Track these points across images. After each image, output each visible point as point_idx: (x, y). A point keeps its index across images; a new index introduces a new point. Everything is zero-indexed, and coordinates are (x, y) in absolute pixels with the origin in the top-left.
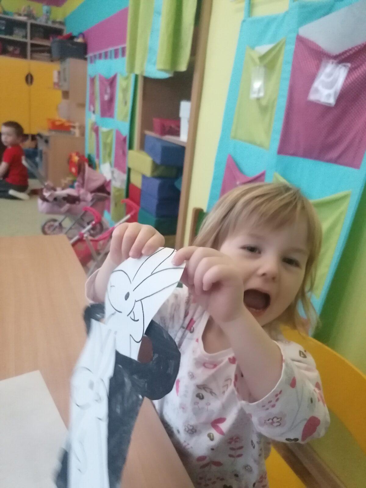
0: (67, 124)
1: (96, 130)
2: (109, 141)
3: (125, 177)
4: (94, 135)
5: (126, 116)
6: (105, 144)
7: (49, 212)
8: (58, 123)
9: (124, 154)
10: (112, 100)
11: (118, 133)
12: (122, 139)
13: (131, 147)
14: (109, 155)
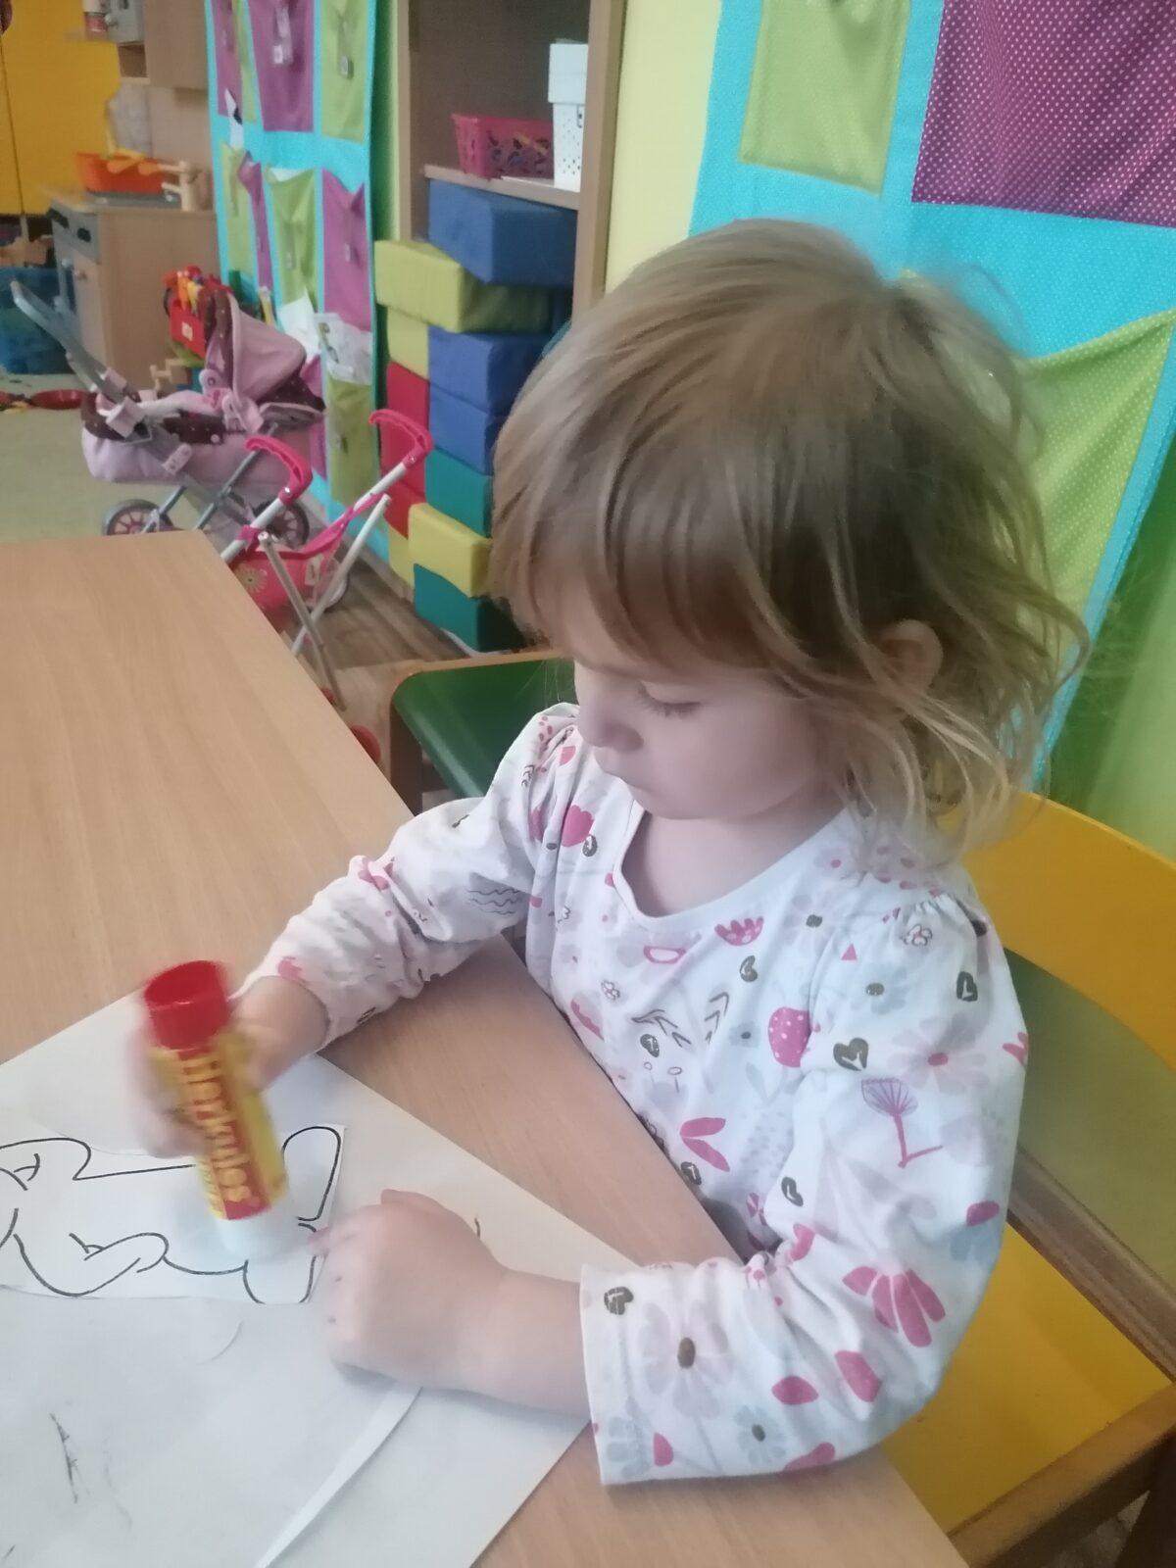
0: (146, 170)
1: (252, 180)
2: (300, 215)
3: (369, 342)
4: (245, 197)
5: (354, 120)
6: (289, 229)
7: (121, 479)
8: (115, 167)
9: (360, 260)
10: (299, 63)
11: (331, 183)
12: (347, 204)
13: (380, 231)
14: (307, 270)
